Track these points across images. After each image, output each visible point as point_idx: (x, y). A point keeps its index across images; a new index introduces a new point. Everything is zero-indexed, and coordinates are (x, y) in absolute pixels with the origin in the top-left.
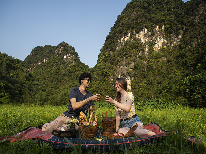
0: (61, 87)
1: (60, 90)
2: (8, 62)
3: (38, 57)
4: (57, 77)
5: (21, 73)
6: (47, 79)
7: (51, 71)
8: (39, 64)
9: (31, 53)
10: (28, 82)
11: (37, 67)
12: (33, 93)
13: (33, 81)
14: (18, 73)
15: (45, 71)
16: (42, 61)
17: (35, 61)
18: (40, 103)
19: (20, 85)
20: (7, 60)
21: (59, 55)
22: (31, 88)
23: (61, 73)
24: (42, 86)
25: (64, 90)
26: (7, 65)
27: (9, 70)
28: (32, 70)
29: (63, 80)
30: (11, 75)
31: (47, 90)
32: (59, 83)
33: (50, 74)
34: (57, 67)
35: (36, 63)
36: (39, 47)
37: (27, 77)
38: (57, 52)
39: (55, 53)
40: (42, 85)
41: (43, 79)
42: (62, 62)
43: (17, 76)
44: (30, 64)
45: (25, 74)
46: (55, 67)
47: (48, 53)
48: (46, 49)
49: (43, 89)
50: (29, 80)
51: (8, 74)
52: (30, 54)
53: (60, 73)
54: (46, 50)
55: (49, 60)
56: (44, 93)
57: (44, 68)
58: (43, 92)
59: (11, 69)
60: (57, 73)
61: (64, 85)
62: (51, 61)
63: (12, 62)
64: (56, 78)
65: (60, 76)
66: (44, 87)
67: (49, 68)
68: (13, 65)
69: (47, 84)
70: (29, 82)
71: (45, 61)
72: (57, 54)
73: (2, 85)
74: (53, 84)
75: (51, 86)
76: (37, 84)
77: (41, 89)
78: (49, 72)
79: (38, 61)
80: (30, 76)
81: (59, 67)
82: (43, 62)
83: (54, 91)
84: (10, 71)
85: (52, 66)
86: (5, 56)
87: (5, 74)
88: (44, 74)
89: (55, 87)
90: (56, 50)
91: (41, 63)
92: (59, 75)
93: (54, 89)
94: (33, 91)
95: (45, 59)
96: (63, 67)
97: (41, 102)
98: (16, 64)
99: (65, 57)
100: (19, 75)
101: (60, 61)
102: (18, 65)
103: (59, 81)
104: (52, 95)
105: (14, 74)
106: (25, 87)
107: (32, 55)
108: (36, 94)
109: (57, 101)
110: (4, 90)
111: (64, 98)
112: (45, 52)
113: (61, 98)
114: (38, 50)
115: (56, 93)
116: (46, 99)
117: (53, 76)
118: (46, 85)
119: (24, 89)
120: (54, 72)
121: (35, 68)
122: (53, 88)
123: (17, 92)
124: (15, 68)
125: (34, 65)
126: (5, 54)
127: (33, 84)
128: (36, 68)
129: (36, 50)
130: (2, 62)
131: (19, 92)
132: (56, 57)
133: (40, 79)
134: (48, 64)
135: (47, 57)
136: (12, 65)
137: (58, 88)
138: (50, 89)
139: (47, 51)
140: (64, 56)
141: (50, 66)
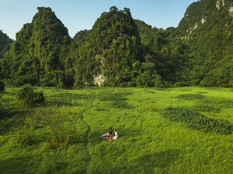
0: (226, 56)
1: (225, 60)
2: (158, 37)
3: (193, 18)
4: (219, 43)
5: (173, 46)
6: (205, 47)
7: (210, 36)
8: (195, 28)
9: (185, 15)
10: (181, 55)
11: (193, 31)
12: (188, 68)
13: (187, 53)
14: (170, 47)
15: (202, 36)
16: (199, 23)
17: (190, 25)
18: (195, 81)
19: (172, 61)
20: (157, 35)
21: (221, 9)
22: (186, 63)
23: (225, 36)
24: (199, 59)
25: (230, 60)
26: (157, 40)
27: (160, 45)
28: (188, 37)
29: (229, 46)
30: (163, 51)
31: (205, 63)
32: (222, 52)
33: (209, 40)
34: (218, 29)
35: (191, 27)
36: (195, 3)
37: (180, 50)
38: (218, 5)
39: (216, 7)
40: (199, 57)
41: (200, 49)
42: (226, 19)
43: (169, 51)
44: (185, 30)
45: (177, 47)
46: (215, 30)
47: (207, 9)
48: (204, 4)
49: (200, 63)
50: (183, 53)
51: (160, 50)
52: (184, 17)
53: (223, 36)
54: (203, 6)
55: (207, 20)
56: (202, 68)
57: (201, 33)
58: (200, 67)
59: (162, 44)
60: (219, 37)
61: (230, 53)
62: (210, 21)
63: (162, 36)
64: (218, 45)
65: (224, 40)
66: (201, 59)
67: (207, 32)
68: (164, 39)
69: (205, 54)
70: (183, 55)
71: (203, 21)
72: (219, 9)
73: (153, 66)
74: (213, 53)
75: (211, 58)
76: (192, 57)
77: (198, 63)
78: (208, 38)
79: (193, 24)
80: (184, 47)
81: (222, 28)
82: (201, 24)
83: (215, 63)
84: (161, 47)
85: (211, 28)
86: (155, 31)
87: (157, 51)
88: (201, 42)
89: (217, 58)
90: (216, 2)
91: (199, 25)
92: (222, 39)
93: (215, 60)
94: (187, 66)
95: (204, 18)
96: (229, 27)
97: (197, 80)
98: (167, 36)
99: (231, 9)
100: (170, 49)
101: (223, 18)
102: (169, 38)
103: (222, 49)
104: (213, 68)
105: (166, 50)
106: (178, 62)
107: (187, 17)
108: (191, 69)
109: (215, 79)
110: (155, 71)
111: (226, 74)
112: (203, 9)
113: (221, 75)
114: (194, 8)
115: (219, 66)
116: (204, 75)
117: (213, 43)
118: (204, 56)
119: (176, 65)
120: (215, 36)
121: (190, 34)
122: (213, 59)
123: (169, 70)
124: (166, 41)
125: (189, 30)
126: (155, 28)
127: (187, 58)
128: (192, 33)
129: (190, 9)
130: (153, 38)
131: (171, 69)
132: (217, 13)
133: (196, 49)
134: (206, 27)
135: (205, 15)
136: (162, 39)
137: (222, 58)
138: (209, 61)
139: (206, 5)
140: (229, 9)
141: (208, 28)
